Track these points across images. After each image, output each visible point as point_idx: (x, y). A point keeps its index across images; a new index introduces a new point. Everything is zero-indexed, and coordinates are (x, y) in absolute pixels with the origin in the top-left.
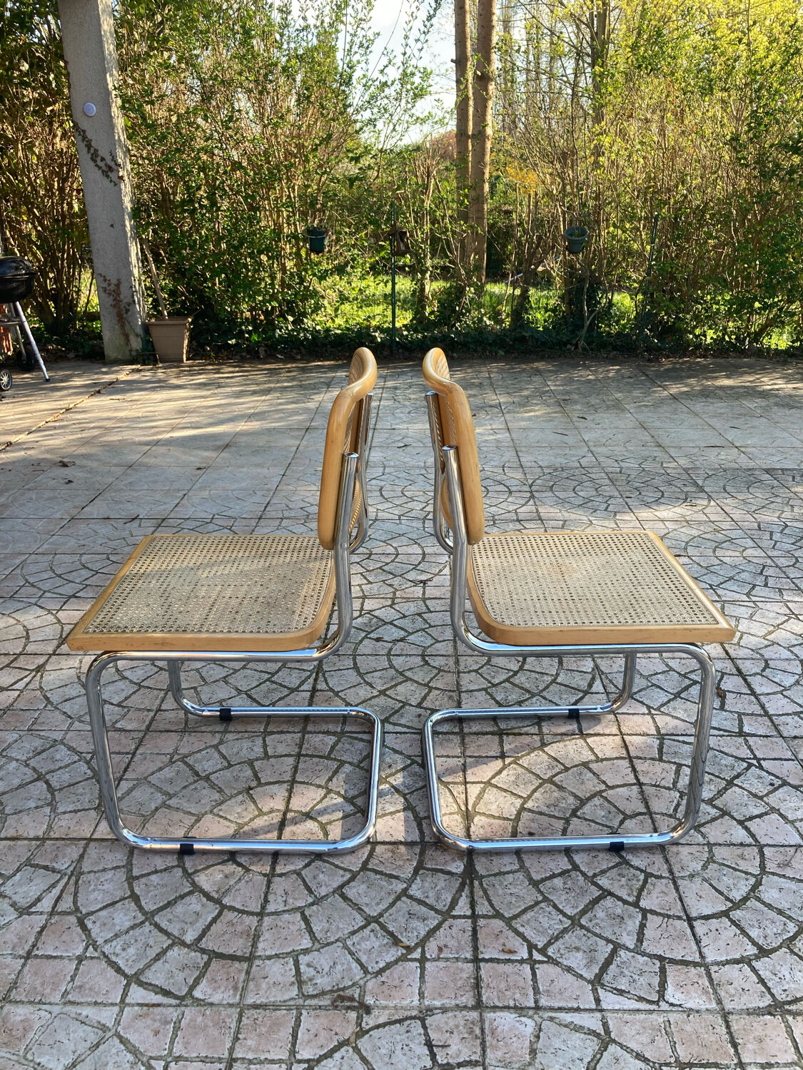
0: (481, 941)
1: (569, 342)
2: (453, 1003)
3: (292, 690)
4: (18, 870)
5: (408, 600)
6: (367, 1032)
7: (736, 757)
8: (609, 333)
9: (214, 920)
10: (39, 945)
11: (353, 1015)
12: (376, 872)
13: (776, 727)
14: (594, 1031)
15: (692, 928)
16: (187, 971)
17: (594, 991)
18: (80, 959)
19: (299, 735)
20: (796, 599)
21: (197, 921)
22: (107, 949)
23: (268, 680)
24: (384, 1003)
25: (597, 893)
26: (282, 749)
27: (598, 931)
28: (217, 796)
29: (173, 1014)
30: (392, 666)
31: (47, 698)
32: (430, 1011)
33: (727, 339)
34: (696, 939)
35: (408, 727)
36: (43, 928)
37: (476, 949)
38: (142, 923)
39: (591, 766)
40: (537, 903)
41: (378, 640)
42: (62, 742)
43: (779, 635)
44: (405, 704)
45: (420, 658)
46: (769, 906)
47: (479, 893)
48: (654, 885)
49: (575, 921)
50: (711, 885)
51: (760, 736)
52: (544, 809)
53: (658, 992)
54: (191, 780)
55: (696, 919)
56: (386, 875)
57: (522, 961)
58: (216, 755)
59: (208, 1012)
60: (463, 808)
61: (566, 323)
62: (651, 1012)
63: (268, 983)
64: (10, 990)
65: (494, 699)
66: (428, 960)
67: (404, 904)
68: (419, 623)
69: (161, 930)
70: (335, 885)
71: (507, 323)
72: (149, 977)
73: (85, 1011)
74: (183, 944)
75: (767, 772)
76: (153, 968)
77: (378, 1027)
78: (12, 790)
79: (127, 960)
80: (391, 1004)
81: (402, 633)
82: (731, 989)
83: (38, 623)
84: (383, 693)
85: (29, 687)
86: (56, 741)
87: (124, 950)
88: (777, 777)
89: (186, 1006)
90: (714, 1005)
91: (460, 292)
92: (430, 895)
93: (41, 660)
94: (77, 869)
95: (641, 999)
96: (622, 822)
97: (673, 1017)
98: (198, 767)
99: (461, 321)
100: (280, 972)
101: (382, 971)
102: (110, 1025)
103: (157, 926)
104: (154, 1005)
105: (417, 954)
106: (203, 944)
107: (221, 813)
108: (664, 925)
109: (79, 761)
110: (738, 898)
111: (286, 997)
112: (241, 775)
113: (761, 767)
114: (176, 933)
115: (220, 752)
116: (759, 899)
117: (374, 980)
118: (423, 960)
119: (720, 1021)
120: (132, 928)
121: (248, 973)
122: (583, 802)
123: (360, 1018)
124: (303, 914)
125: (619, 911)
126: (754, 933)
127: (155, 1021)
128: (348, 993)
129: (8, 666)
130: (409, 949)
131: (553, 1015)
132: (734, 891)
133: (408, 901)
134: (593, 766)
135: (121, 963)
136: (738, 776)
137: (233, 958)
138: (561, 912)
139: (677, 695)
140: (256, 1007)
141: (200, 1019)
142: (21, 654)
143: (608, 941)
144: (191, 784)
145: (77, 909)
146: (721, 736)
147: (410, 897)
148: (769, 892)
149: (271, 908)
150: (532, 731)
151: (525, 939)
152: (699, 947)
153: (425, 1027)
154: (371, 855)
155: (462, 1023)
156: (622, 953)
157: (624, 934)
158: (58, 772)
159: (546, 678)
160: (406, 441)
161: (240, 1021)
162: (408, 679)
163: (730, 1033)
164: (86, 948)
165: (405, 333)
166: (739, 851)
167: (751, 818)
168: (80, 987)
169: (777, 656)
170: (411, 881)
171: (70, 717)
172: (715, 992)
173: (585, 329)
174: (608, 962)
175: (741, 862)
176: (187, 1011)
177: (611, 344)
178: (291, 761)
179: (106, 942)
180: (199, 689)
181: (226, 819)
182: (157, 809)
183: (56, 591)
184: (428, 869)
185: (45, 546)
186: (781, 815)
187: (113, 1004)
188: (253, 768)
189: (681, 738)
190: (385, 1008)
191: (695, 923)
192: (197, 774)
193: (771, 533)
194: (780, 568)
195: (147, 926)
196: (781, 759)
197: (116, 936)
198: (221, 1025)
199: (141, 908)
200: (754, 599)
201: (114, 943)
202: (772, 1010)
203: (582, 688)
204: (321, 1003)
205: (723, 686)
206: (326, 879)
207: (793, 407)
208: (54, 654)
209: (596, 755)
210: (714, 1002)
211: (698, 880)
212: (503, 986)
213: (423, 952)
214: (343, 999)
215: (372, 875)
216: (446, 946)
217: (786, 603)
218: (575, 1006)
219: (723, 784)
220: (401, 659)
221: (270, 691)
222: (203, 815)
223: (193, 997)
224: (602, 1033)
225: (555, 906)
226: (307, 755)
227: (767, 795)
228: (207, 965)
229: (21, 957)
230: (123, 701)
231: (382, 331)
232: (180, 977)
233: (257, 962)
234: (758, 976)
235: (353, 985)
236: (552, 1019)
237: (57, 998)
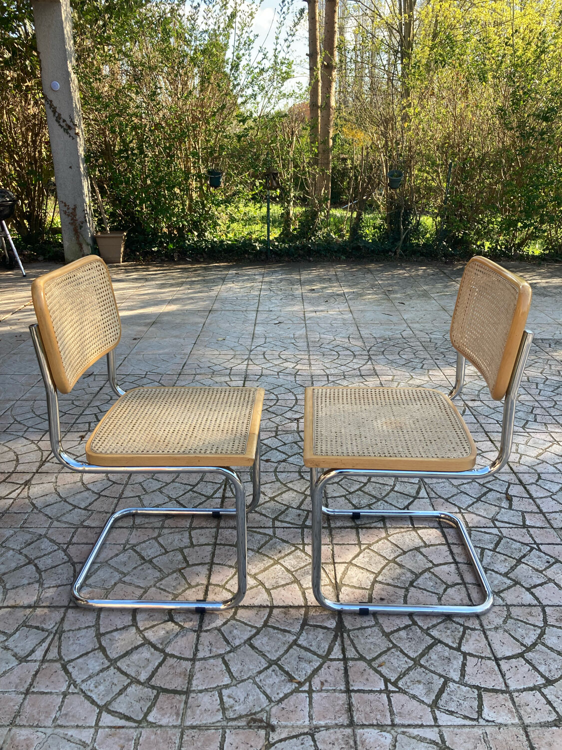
0: (351, 678)
1: (390, 250)
2: (334, 722)
3: (208, 498)
4: (17, 630)
5: (287, 432)
6: (273, 744)
7: (522, 543)
8: (418, 245)
9: (160, 665)
10: (35, 684)
11: (262, 732)
12: (274, 628)
13: (548, 521)
14: (434, 741)
15: (499, 665)
16: (142, 702)
17: (433, 712)
18: (65, 694)
19: (215, 530)
20: (557, 431)
21: (148, 665)
22: (84, 687)
23: (191, 490)
24: (284, 723)
25: (431, 641)
26: (203, 540)
27: (433, 669)
28: (158, 574)
29: (134, 733)
30: (278, 480)
31: (33, 504)
32: (317, 729)
33: (499, 248)
34: (502, 674)
35: (292, 524)
36: (37, 672)
37: (347, 683)
38: (108, 667)
39: (421, 550)
40: (389, 649)
41: (267, 461)
42: (45, 536)
43: (546, 456)
44: (288, 507)
45: (297, 474)
46: (551, 649)
47: (347, 642)
48: (470, 635)
49: (416, 662)
50: (510, 634)
51: (538, 528)
52: (390, 581)
53: (478, 712)
54: (139, 563)
55: (501, 659)
56: (281, 630)
57: (380, 692)
58: (156, 544)
59: (159, 732)
60: (334, 581)
61: (388, 237)
62: (473, 726)
63: (201, 710)
64: (15, 718)
65: (351, 503)
66: (314, 691)
67: (295, 651)
68: (296, 449)
69: (122, 672)
70: (246, 637)
71: (347, 236)
72: (117, 706)
73: (70, 732)
74: (139, 682)
75: (544, 553)
76: (118, 700)
77: (281, 741)
78: (10, 572)
79: (99, 695)
80: (289, 724)
81: (284, 456)
82: (528, 709)
83: (24, 449)
84: (272, 499)
85: (20, 496)
86: (41, 535)
87: (96, 687)
88: (551, 557)
89: (143, 727)
90: (516, 721)
91: (315, 215)
92: (313, 644)
93: (28, 477)
94: (60, 629)
95: (466, 717)
96: (445, 590)
97: (489, 730)
98: (144, 554)
99: (315, 236)
100: (209, 701)
101: (281, 700)
102: (89, 742)
103: (119, 669)
104: (119, 727)
105: (306, 687)
106: (153, 682)
107: (162, 587)
108: (479, 664)
109: (58, 549)
110: (530, 644)
111: (214, 720)
112: (175, 559)
113: (540, 550)
114: (133, 674)
115: (159, 543)
116: (544, 644)
117: (276, 707)
118: (310, 692)
119: (522, 732)
120: (102, 671)
121: (186, 703)
122: (418, 576)
123: (267, 734)
124: (223, 659)
125: (447, 654)
126: (542, 669)
127: (121, 738)
128: (258, 716)
129: (4, 481)
130: (301, 684)
131: (405, 730)
132: (526, 639)
133: (298, 649)
134: (423, 550)
135: (94, 697)
136: (524, 556)
137: (175, 692)
138: (406, 655)
139: (479, 499)
140: (193, 727)
141: (153, 737)
142: (13, 472)
143: (441, 676)
144: (139, 565)
145: (61, 658)
146: (511, 528)
147: (299, 646)
148: (551, 639)
149: (200, 655)
150: (379, 526)
151: (382, 675)
152: (504, 680)
153: (314, 740)
154: (270, 616)
155: (341, 737)
156: (451, 684)
157: (451, 671)
158: (43, 558)
159: (386, 487)
160: (280, 319)
161: (181, 738)
162: (290, 489)
163: (529, 740)
164: (69, 686)
165: (276, 243)
166: (528, 610)
167: (535, 586)
168: (66, 715)
169: (546, 471)
170: (299, 634)
171: (50, 518)
172: (517, 711)
173: (401, 242)
174: (441, 691)
175: (530, 618)
176: (144, 731)
177: (419, 251)
178: (210, 548)
179: (83, 681)
180: (142, 497)
181: (165, 590)
182: (115, 584)
183: (36, 427)
184: (311, 626)
185: (28, 395)
186: (556, 584)
187: (90, 727)
188: (183, 553)
189: (483, 530)
190: (285, 727)
191: (500, 662)
192: (143, 558)
193: (537, 384)
194: (544, 409)
195: (112, 670)
196: (553, 544)
197: (90, 677)
198: (168, 741)
199: (107, 657)
200: (528, 430)
201: (89, 682)
202: (557, 723)
203: (412, 494)
204: (239, 724)
205: (510, 493)
206: (239, 633)
207: (546, 296)
208: (37, 472)
209: (424, 542)
210: (517, 718)
211: (501, 631)
212: (368, 709)
213: (310, 686)
214: (255, 721)
215: (271, 630)
216: (326, 681)
217: (550, 433)
218: (420, 723)
219: (514, 562)
220: (284, 475)
221: (192, 498)
222: (149, 588)
223: (147, 721)
224: (440, 742)
225: (402, 651)
226: (221, 544)
227: (545, 570)
228: (156, 697)
229: (22, 693)
230: (87, 506)
231: (260, 242)
232: (137, 706)
233: (192, 695)
234: (546, 699)
235: (262, 711)
236: (404, 733)
237: (49, 723)
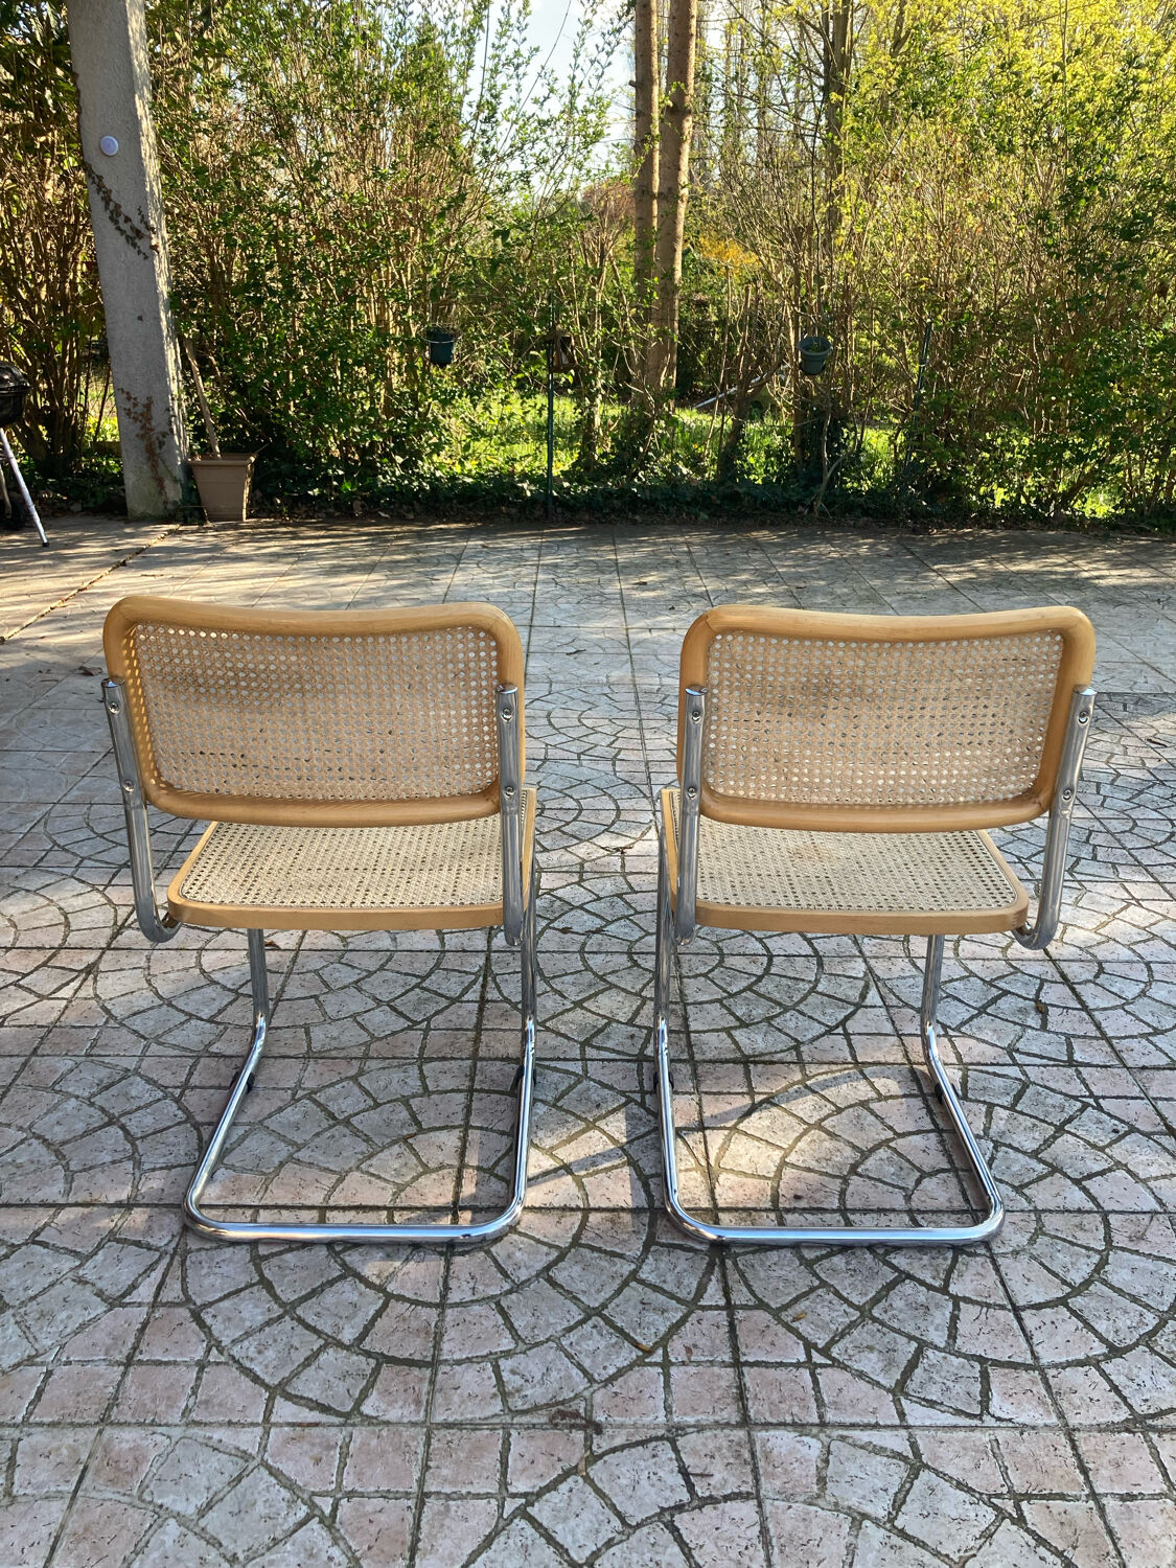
0: (741, 1340)
1: (800, 502)
2: (712, 1419)
3: (453, 1001)
4: (100, 1247)
5: (602, 874)
6: (600, 1457)
7: (1066, 1095)
8: (857, 492)
9: (379, 1314)
10: (143, 1347)
11: (579, 1436)
12: (593, 1249)
13: (1117, 1054)
14: (900, 1454)
15: (1020, 1320)
16: (349, 1380)
17: (897, 1402)
18: (202, 1366)
19: (469, 1062)
20: (1136, 878)
21: (355, 1314)
22: (236, 1351)
23: (417, 986)
24: (619, 1420)
25: (892, 1276)
26: (447, 1083)
27: (896, 1325)
28: (363, 1147)
29: (339, 1436)
30: (588, 968)
31: (107, 1011)
32: (681, 1429)
33: (1023, 501)
34: (1025, 1335)
35: (618, 1052)
36: (145, 1325)
37: (735, 1349)
38: (281, 1317)
39: (872, 1106)
40: (812, 1289)
41: (565, 931)
42: (136, 1072)
43: (1116, 928)
44: (611, 1020)
45: (625, 957)
46: (1120, 1291)
47: (733, 1277)
48: (967, 1265)
49: (865, 1313)
50: (1041, 1264)
51: (1097, 1066)
52: (813, 1164)
53: (980, 1403)
54: (325, 1124)
55: (1024, 1308)
56: (605, 1252)
57: (798, 1365)
58: (356, 1090)
59: (384, 1433)
60: (704, 1163)
61: (796, 474)
62: (972, 1428)
63: (461, 1395)
64: (109, 1408)
65: (733, 1014)
66: (673, 1364)
67: (634, 1291)
68: (621, 909)
69: (308, 1327)
70: (539, 1266)
71: (710, 475)
72: (299, 1387)
73: (218, 1434)
74: (340, 1345)
75: (1109, 1114)
76: (303, 1376)
77: (613, 1450)
78: (75, 1139)
79: (267, 1366)
80: (628, 1421)
81: (598, 922)
82: (1076, 1399)
83: (79, 902)
84: (578, 1004)
85: (80, 994)
86: (127, 1070)
87: (260, 1352)
88: (1122, 1121)
89: (354, 1425)
90: (1054, 1420)
91: (646, 426)
92: (669, 1279)
93: (91, 957)
94: (182, 1245)
95: (958, 1412)
96: (918, 1182)
97: (1001, 1435)
98: (333, 1107)
99: (645, 469)
100: (475, 1380)
101: (611, 1379)
102: (253, 1451)
103: (301, 1321)
104: (310, 1425)
105: (658, 1357)
106: (367, 1345)
107: (372, 1170)
108: (983, 1317)
109: (165, 1098)
110: (1079, 1281)
111: (488, 1413)
112: (394, 1117)
113: (1100, 1108)
114: (328, 1331)
115: (360, 1086)
116: (1105, 1282)
117: (603, 1391)
118: (666, 1365)
119: (1064, 1440)
120: (268, 1323)
121: (432, 1382)
122: (865, 1154)
123: (588, 1440)
124: (498, 1304)
125: (922, 1299)
126: (1102, 1326)
127: (313, 1445)
128: (574, 1406)
129: (44, 964)
130: (649, 1352)
131: (845, 1433)
132: (1072, 1272)
133: (640, 1287)
134: (874, 1106)
135: (258, 1370)
136: (1070, 1120)
137: (410, 1363)
138: (846, 1300)
139: (982, 1010)
140: (448, 1426)
141: (374, 1442)
142: (60, 948)
143: (911, 1338)
144: (325, 1130)
145: (189, 1300)
146: (1045, 1066)
147: (642, 1282)
148: (1120, 1272)
149: (454, 1297)
150: (789, 1059)
151: (800, 1336)
152: (1031, 1345)
153: (676, 1450)
154: (583, 1225)
155: (725, 1444)
156: (930, 1353)
157: (931, 1329)
158: (137, 1114)
159: (801, 985)
160: (578, 645)
161: (428, 1444)
162: (612, 986)
163: (1077, 1455)
164: (208, 1351)
165: (566, 484)
166: (1077, 1220)
167: (1090, 1176)
168: (206, 1402)
169: (1115, 957)
170: (641, 1260)
171: (143, 1037)
172: (1055, 1403)
173: (824, 484)
174: (912, 1365)
175: (1079, 1234)
176: (356, 1432)
177: (861, 506)
178: (461, 1098)
179: (233, 1342)
180: (321, 998)
181: (379, 1177)
182: (282, 1164)
183: (99, 857)
184: (662, 1245)
185: (75, 793)
186: (1129, 1172)
187: (253, 1424)
188: (409, 1107)
189: (991, 1069)
190: (622, 1426)
191: (1023, 1314)
192: (331, 1116)
193: (1098, 785)
194: (1113, 835)
195: (288, 1323)
196: (1126, 1097)
197: (247, 1334)
198: (404, 1449)
199: (276, 1298)
200: (1079, 877)
201: (246, 1343)
202: (1131, 1426)
203: (852, 999)
204: (535, 1421)
205: (1044, 999)
206: (525, 1257)
207: (1119, 604)
208: (109, 948)
209: (878, 1092)
210: (1054, 1416)
211: (1024, 1258)
212: (775, 1396)
213: (666, 1354)
214: (563, 1415)
215: (586, 1252)
216: (695, 1346)
217: (1122, 883)
218: (873, 1421)
219: (1051, 1130)
220: (600, 957)
221: (421, 1001)
222: (347, 1173)
223: (361, 1414)
224: (911, 1456)
225: (837, 1293)
226: (481, 1091)
227: (1109, 1145)
228: (376, 1371)
229: (119, 1364)
230: (215, 1016)
231: (533, 482)
232: (341, 1387)
233: (444, 1368)
234: (1110, 1382)
235: (576, 1397)
236: (843, 1438)
237: (176, 1418)
